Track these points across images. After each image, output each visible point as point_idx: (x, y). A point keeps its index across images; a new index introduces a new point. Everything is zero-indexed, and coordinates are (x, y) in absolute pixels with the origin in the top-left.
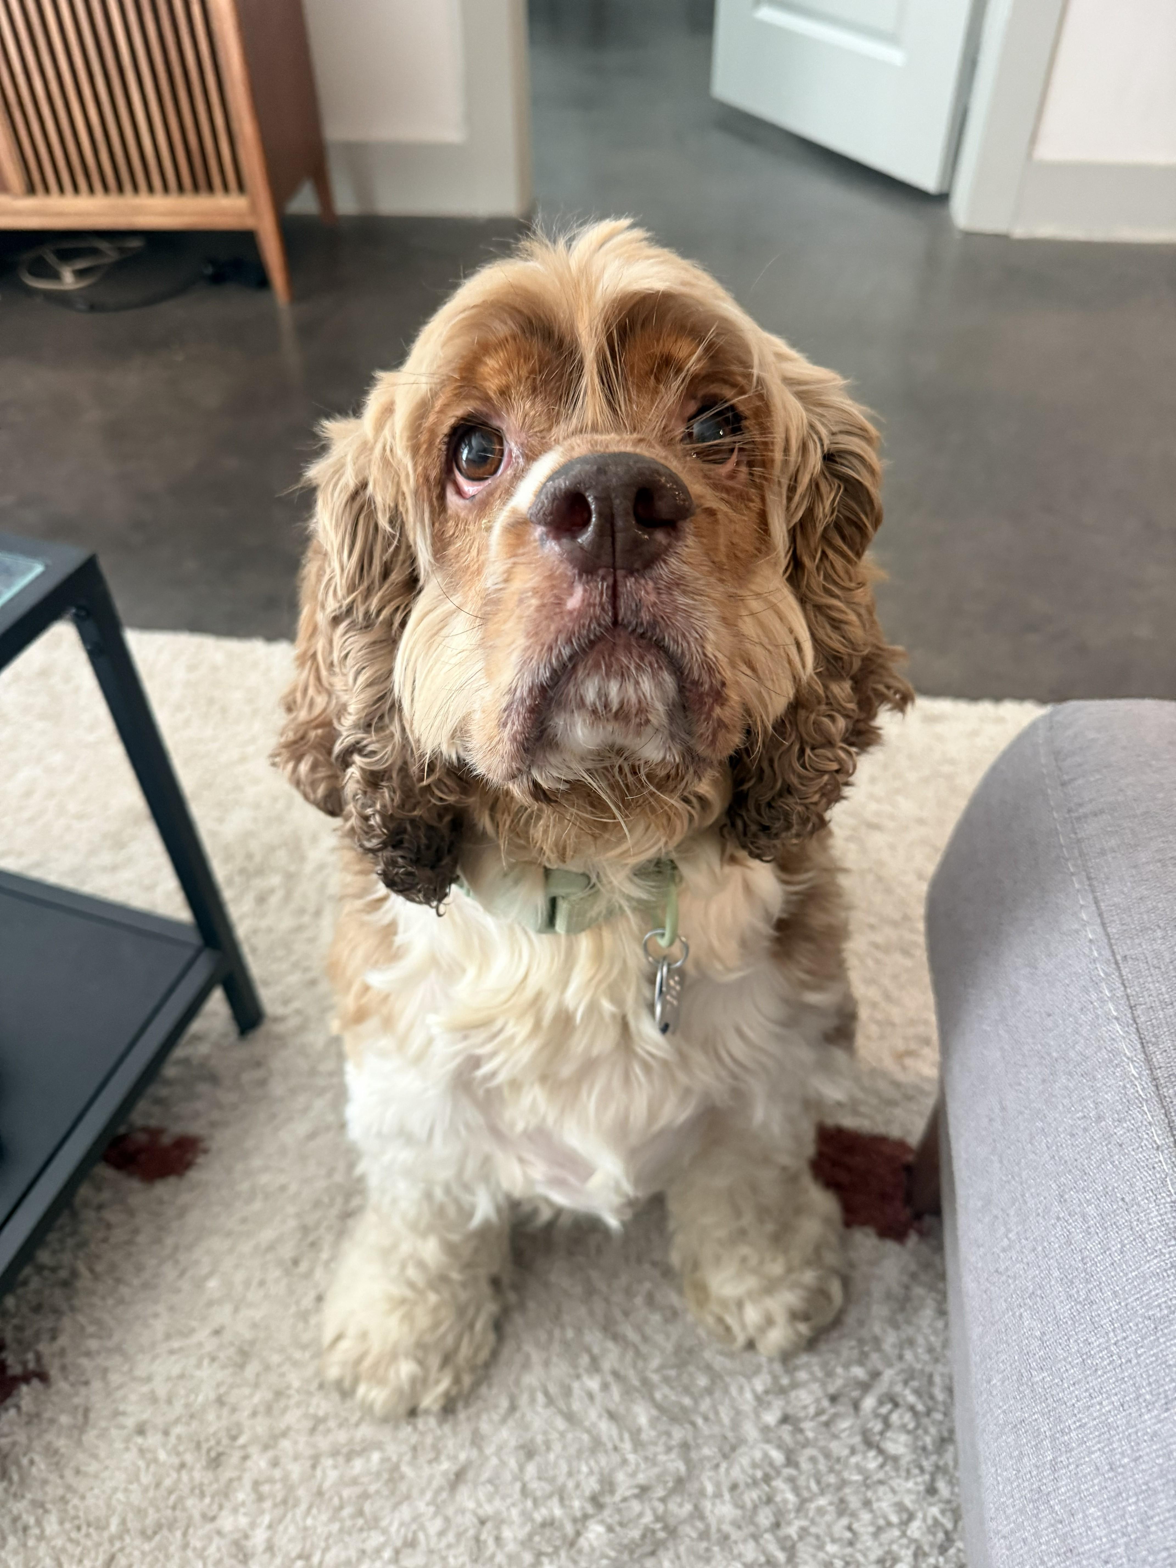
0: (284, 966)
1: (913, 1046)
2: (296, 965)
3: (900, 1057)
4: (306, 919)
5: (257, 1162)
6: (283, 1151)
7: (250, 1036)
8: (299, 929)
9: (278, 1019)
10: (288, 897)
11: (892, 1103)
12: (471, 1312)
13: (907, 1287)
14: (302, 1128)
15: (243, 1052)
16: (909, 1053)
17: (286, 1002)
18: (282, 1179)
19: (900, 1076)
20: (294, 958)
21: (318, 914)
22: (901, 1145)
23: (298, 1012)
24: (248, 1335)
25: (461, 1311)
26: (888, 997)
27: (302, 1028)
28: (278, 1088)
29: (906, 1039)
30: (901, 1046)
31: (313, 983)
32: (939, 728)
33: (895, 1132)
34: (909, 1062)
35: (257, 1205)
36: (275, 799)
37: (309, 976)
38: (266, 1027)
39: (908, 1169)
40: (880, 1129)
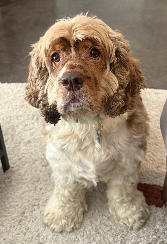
0: (13, 155)
1: (160, 165)
2: (16, 155)
3: (157, 168)
4: (17, 145)
5: (10, 200)
6: (17, 197)
7: (7, 171)
8: (15, 147)
9: (12, 168)
10: (12, 140)
11: (156, 178)
12: (77, 209)
13: (164, 217)
14: (21, 192)
15: (5, 175)
16: (159, 167)
17: (14, 164)
18: (17, 203)
19: (158, 172)
20: (15, 154)
21: (20, 143)
22: (159, 186)
23: (17, 166)
24: (12, 239)
25: (75, 209)
26: (153, 155)
27: (18, 169)
28: (14, 183)
29: (158, 164)
30: (157, 165)
31: (20, 159)
32: (159, 95)
33: (158, 184)
34: (159, 168)
35: (12, 209)
36: (7, 118)
37: (19, 157)
38: (10, 169)
39: (161, 191)
40: (154, 184)
